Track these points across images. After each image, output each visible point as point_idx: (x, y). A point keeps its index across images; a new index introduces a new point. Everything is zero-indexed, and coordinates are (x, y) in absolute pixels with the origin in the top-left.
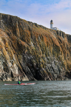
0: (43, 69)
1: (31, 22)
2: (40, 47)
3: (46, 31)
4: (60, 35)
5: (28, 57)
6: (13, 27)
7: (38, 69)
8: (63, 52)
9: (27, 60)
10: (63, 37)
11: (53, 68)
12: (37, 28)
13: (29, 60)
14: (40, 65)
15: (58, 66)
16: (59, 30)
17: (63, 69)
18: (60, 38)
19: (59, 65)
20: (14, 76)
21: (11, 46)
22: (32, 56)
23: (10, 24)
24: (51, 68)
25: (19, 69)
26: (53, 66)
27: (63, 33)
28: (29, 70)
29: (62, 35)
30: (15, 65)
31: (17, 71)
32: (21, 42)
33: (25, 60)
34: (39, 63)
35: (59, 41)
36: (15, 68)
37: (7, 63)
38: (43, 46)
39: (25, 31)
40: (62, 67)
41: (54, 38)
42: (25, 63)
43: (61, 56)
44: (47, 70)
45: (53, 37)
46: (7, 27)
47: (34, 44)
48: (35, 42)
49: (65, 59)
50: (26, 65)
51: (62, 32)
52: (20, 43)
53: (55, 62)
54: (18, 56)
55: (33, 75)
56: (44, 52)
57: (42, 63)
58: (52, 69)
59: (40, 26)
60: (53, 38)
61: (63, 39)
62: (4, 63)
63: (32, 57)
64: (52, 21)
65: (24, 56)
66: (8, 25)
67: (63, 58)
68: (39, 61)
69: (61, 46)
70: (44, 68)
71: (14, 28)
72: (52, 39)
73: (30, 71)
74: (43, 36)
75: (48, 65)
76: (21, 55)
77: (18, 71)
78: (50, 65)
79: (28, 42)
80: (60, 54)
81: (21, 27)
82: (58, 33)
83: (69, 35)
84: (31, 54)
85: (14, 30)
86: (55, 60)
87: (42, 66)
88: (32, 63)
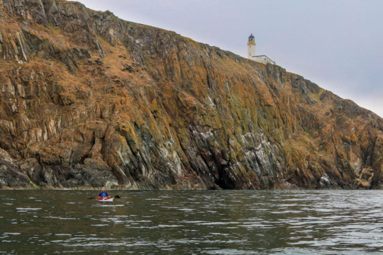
0: (238, 163)
1: (207, 45)
2: (228, 109)
3: (240, 66)
4: (275, 77)
5: (202, 134)
6: (164, 60)
7: (224, 162)
8: (282, 118)
9: (199, 140)
10: (282, 81)
11: (258, 161)
12: (220, 59)
13: (203, 141)
14: (230, 155)
15: (271, 156)
16: (272, 63)
17: (283, 163)
18: (274, 84)
19: (273, 155)
20: (177, 181)
21: (161, 107)
22: (212, 132)
23: (157, 52)
24: (254, 160)
25: (184, 165)
26: (259, 156)
27: (282, 71)
28: (205, 164)
29: (278, 75)
30: (175, 154)
31: (179, 167)
32: (185, 97)
33: (195, 140)
34: (227, 149)
35: (272, 90)
36: (176, 161)
37: (159, 150)
38: (235, 105)
39: (195, 68)
40: (280, 158)
41: (260, 84)
42: (195, 148)
43: (277, 130)
44: (245, 166)
45: (258, 82)
46: (152, 58)
47: (215, 101)
48: (219, 97)
49: (286, 137)
50: (197, 154)
51: (280, 68)
52: (181, 99)
53: (263, 146)
54: (177, 132)
55: (215, 177)
56: (239, 121)
57: (235, 149)
58: (257, 164)
59: (228, 54)
60: (258, 85)
61: (280, 86)
62: (151, 149)
63: (212, 134)
64: (251, 38)
65: (191, 131)
66: (152, 54)
67: (282, 137)
68: (228, 144)
69: (277, 104)
70: (239, 161)
71: (167, 62)
72: (256, 88)
73: (207, 169)
74: (236, 80)
75: (248, 153)
76: (186, 127)
77: (182, 168)
78: (253, 154)
79: (200, 96)
80: (275, 126)
81: (184, 58)
82: (269, 72)
83: (294, 74)
84: (209, 126)
85: (168, 67)
86: (264, 142)
87: (234, 154)
88: (210, 148)
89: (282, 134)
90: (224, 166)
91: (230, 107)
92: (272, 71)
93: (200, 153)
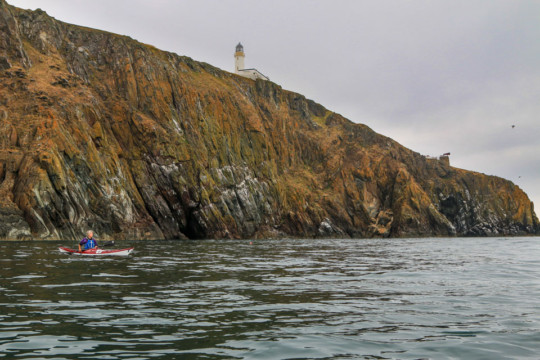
0: (211, 205)
1: (175, 54)
2: (200, 136)
3: (219, 82)
4: (268, 96)
5: (164, 167)
6: (115, 72)
7: (193, 204)
8: (276, 148)
9: (159, 176)
10: (277, 100)
11: (241, 202)
12: (191, 72)
13: (165, 177)
14: (200, 194)
15: (258, 196)
16: (264, 79)
17: (275, 204)
18: (266, 104)
19: (260, 194)
20: (122, 228)
21: (108, 133)
22: (177, 164)
23: (106, 63)
24: (234, 202)
25: (136, 207)
26: (241, 197)
27: (276, 89)
28: (167, 207)
29: (271, 93)
30: (123, 193)
31: (129, 211)
32: (141, 119)
33: (154, 176)
34: (196, 187)
35: (263, 113)
36: (125, 202)
37: (100, 188)
38: (210, 131)
39: (155, 83)
40: (270, 199)
41: (246, 104)
42: (154, 186)
43: (267, 163)
44: (221, 209)
45: (243, 102)
46: (99, 70)
47: (182, 126)
48: (188, 120)
49: (280, 172)
50: (157, 194)
51: (273, 84)
52: (136, 123)
53: (247, 183)
54: (130, 165)
55: (180, 223)
56: (214, 151)
57: (207, 186)
58: (238, 206)
59: (204, 66)
60: (242, 106)
61: (273, 108)
62: (89, 186)
63: (176, 168)
64: (239, 47)
65: (149, 164)
66: (100, 65)
67: (274, 171)
68: (199, 181)
69: (268, 130)
70: (212, 202)
71: (118, 75)
72: (238, 108)
73: (169, 212)
74: (211, 99)
75: (226, 192)
76: (143, 159)
77: (133, 211)
78: (233, 193)
79: (162, 120)
80: (264, 157)
81: (141, 70)
82: (259, 90)
83: (293, 93)
84: (173, 158)
85: (120, 81)
86: (248, 178)
87: (206, 194)
88: (173, 185)
89: (275, 168)
90: (192, 209)
91: (203, 133)
92: (262, 88)
93: (160, 191)
